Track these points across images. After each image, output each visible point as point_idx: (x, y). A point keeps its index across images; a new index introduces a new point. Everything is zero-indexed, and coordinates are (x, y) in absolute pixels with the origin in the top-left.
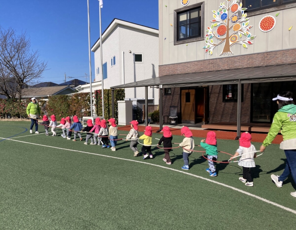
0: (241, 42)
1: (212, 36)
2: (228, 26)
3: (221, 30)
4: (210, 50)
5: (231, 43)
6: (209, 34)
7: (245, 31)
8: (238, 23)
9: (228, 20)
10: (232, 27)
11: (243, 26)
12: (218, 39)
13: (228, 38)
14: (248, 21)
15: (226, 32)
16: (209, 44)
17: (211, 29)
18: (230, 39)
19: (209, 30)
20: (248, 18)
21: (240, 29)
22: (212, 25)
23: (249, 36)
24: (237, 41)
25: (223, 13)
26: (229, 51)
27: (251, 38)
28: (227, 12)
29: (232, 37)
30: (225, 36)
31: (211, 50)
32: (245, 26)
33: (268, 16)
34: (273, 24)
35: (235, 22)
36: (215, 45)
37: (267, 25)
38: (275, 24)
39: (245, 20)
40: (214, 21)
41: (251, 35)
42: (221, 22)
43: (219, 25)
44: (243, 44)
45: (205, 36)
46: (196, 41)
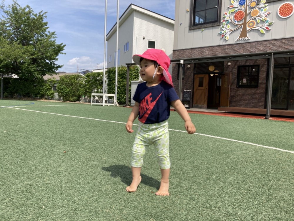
1: (229, 22)
2: (246, 12)
3: (239, 16)
4: (226, 35)
5: (248, 28)
6: (226, 19)
9: (247, 5)
10: (250, 13)
11: (261, 12)
13: (245, 24)
14: (267, 7)
15: (244, 17)
17: (228, 14)
18: (247, 25)
19: (226, 15)
23: (267, 22)
24: (255, 26)
26: (246, 36)
27: (269, 24)
30: (242, 22)
32: (263, 12)
33: (287, 3)
34: (292, 11)
35: (254, 8)
36: (231, 30)
37: (286, 11)
39: (263, 6)
40: (232, 7)
41: (269, 21)
42: (239, 8)
43: (237, 10)
44: (261, 29)
45: (222, 22)
46: (213, 26)
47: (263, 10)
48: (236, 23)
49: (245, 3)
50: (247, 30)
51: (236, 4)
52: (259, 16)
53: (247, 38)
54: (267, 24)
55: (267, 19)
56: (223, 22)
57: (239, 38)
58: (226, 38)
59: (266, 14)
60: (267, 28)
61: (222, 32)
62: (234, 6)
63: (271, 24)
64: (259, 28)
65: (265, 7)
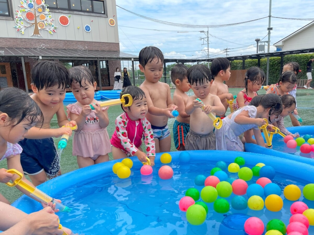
0: (48, 29)
1: (22, 19)
2: (35, 14)
3: (30, 16)
4: (21, 30)
5: (39, 28)
6: (18, 16)
7: (50, 22)
8: (43, 14)
9: (35, 10)
10: (38, 16)
11: (47, 17)
12: (27, 23)
13: (36, 23)
14: (51, 15)
15: (34, 18)
16: (20, 25)
17: (19, 12)
18: (38, 25)
19: (18, 13)
20: (50, 13)
21: (45, 19)
22: (21, 10)
23: (53, 26)
24: (44, 28)
25: (30, 3)
26: (39, 34)
27: (54, 28)
28: (33, 3)
29: (40, 24)
30: (33, 22)
31: (23, 30)
32: (48, 18)
33: (64, 16)
34: (68, 22)
35: (41, 13)
36: (26, 27)
37: (64, 21)
38: (69, 22)
39: (48, 13)
40: (22, 7)
41: (54, 26)
42: (29, 9)
43: (27, 11)
44: (49, 31)
45: (15, 17)
46: (6, 20)
47: (49, 16)
48: (29, 22)
49: (34, 7)
50: (39, 29)
51: (25, 5)
52: (46, 20)
53: (40, 36)
54: (53, 28)
55: (53, 24)
56: (17, 18)
57: (34, 34)
58: (22, 32)
59: (51, 20)
60: (53, 30)
61: (17, 26)
62: (23, 7)
63: (55, 28)
64: (47, 29)
65: (50, 14)
